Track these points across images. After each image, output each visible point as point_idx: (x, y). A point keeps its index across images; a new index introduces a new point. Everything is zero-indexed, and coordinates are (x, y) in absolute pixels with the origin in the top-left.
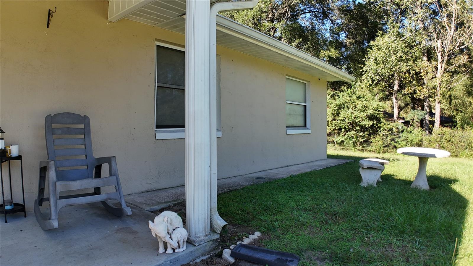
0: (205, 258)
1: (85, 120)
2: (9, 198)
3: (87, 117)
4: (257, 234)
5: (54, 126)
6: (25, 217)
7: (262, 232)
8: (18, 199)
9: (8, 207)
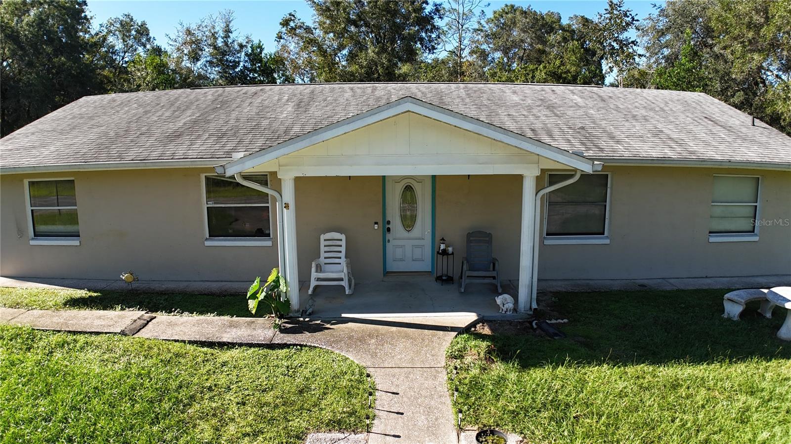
0: (520, 320)
1: (489, 235)
2: (446, 273)
3: (491, 234)
4: (566, 320)
5: (471, 239)
6: (453, 284)
7: (569, 321)
8: (450, 274)
9: (444, 278)
